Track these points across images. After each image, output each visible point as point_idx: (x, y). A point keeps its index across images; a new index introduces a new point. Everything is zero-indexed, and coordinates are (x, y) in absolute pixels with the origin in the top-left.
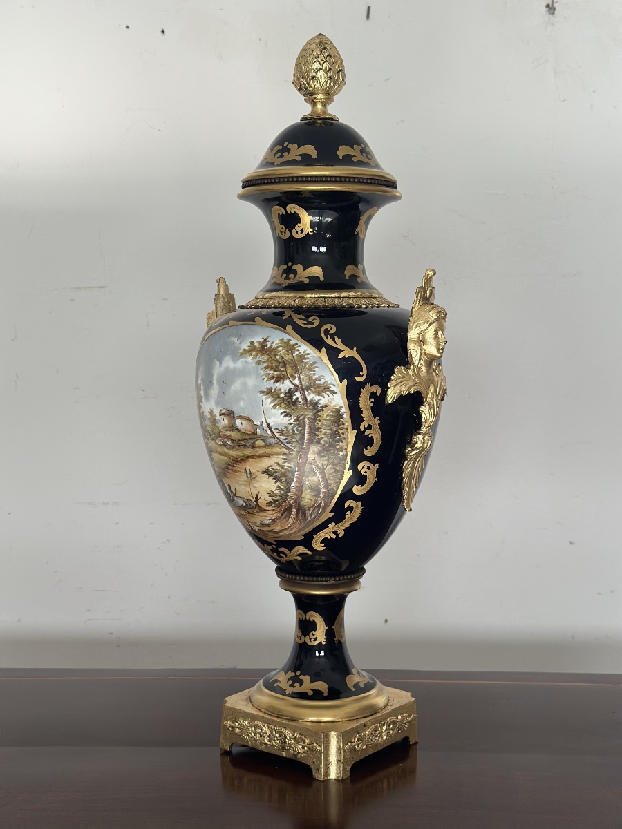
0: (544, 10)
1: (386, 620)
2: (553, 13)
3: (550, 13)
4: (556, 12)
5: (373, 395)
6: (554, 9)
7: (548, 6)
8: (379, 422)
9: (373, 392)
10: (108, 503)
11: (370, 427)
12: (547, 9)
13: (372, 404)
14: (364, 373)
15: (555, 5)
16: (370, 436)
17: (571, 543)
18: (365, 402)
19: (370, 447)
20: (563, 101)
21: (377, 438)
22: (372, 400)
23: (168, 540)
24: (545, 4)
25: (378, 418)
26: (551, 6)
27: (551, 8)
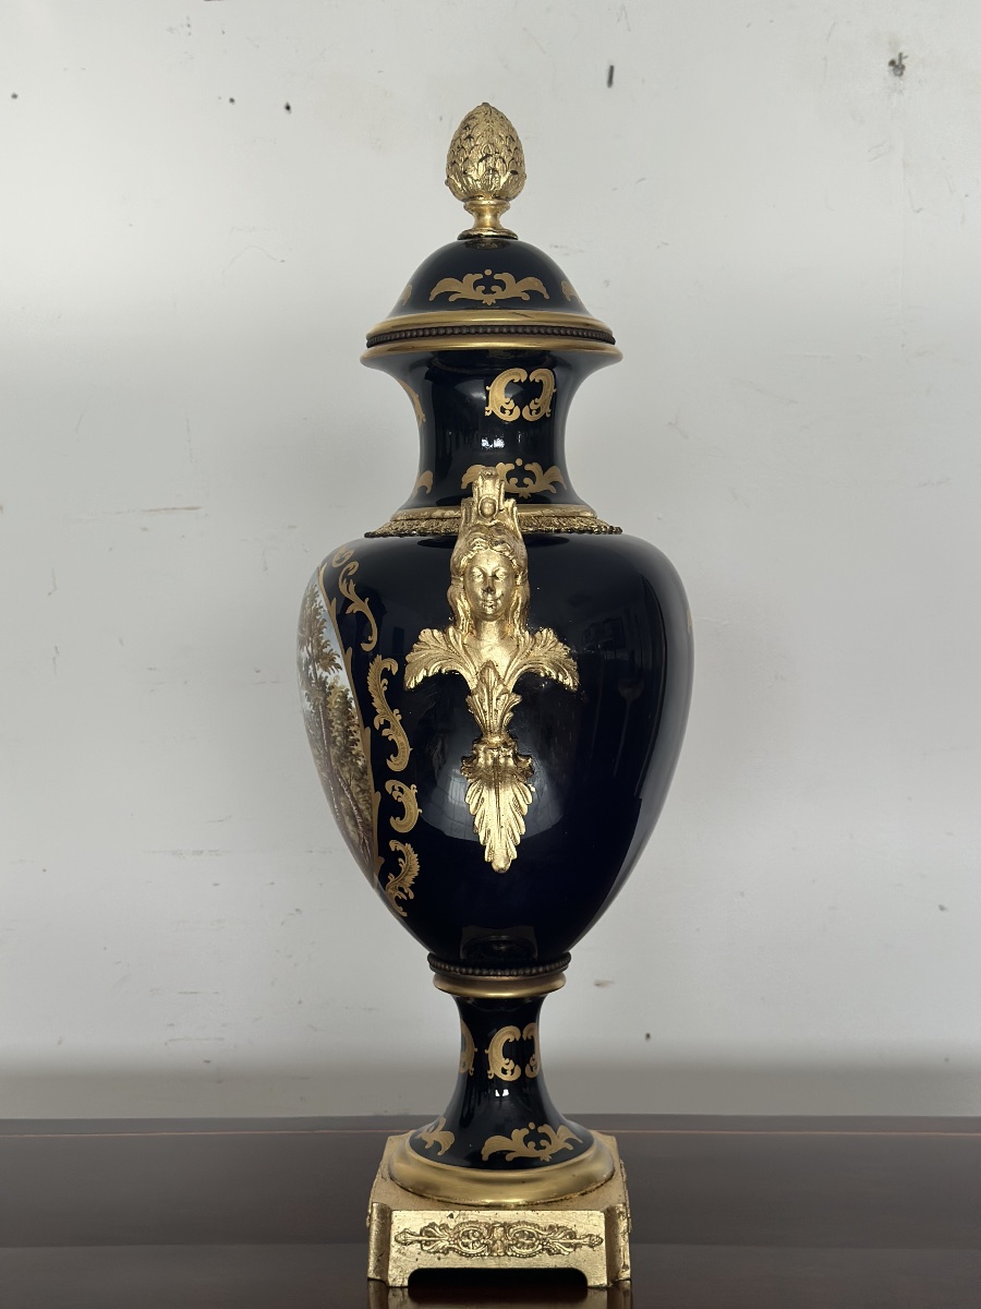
0: (886, 69)
1: (648, 1036)
2: (901, 74)
3: (896, 75)
4: (905, 72)
5: (386, 673)
6: (903, 67)
7: (892, 63)
8: (399, 717)
9: (386, 669)
10: (201, 852)
11: (387, 725)
12: (892, 68)
13: (385, 688)
14: (374, 638)
15: (904, 62)
16: (390, 739)
17: (942, 908)
18: (377, 687)
19: (395, 756)
20: (918, 212)
21: (402, 744)
22: (385, 681)
23: (297, 910)
24: (889, 60)
25: (397, 711)
26: (897, 63)
27: (897, 66)
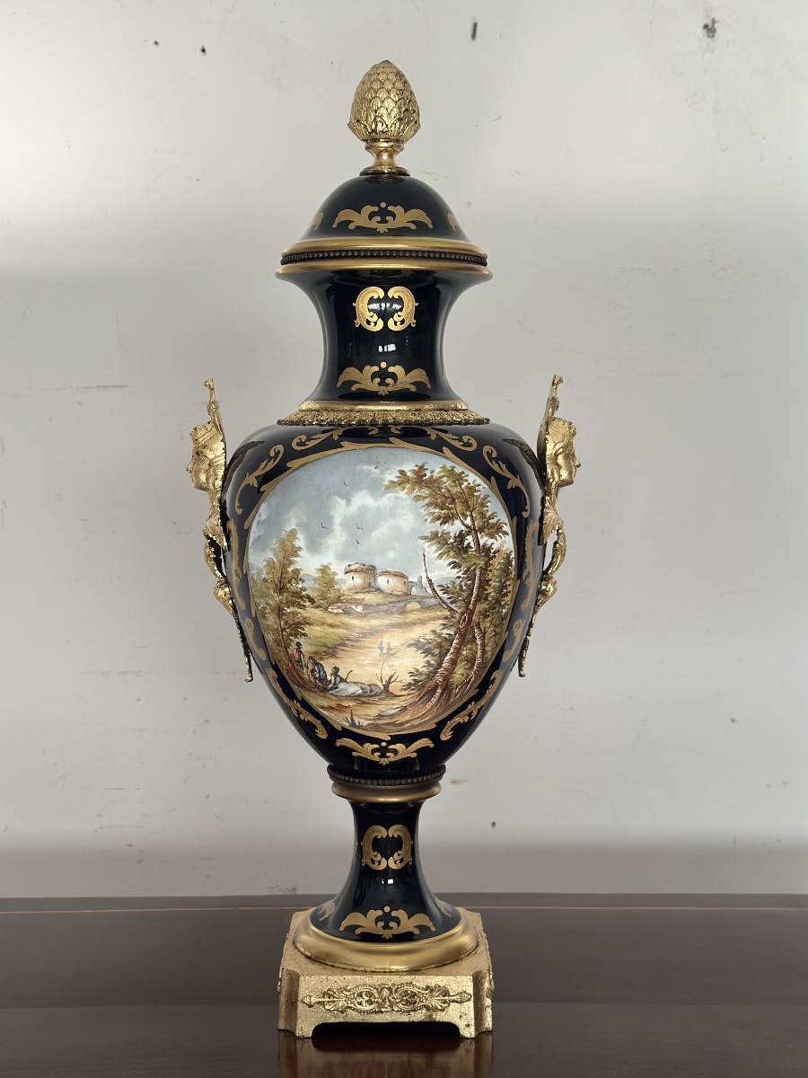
0: (701, 32)
2: (713, 36)
3: (708, 36)
4: (717, 35)
6: (715, 31)
7: (706, 27)
12: (705, 31)
15: (716, 26)
17: (733, 721)
20: (725, 150)
24: (702, 25)
26: (710, 26)
27: (710, 29)
